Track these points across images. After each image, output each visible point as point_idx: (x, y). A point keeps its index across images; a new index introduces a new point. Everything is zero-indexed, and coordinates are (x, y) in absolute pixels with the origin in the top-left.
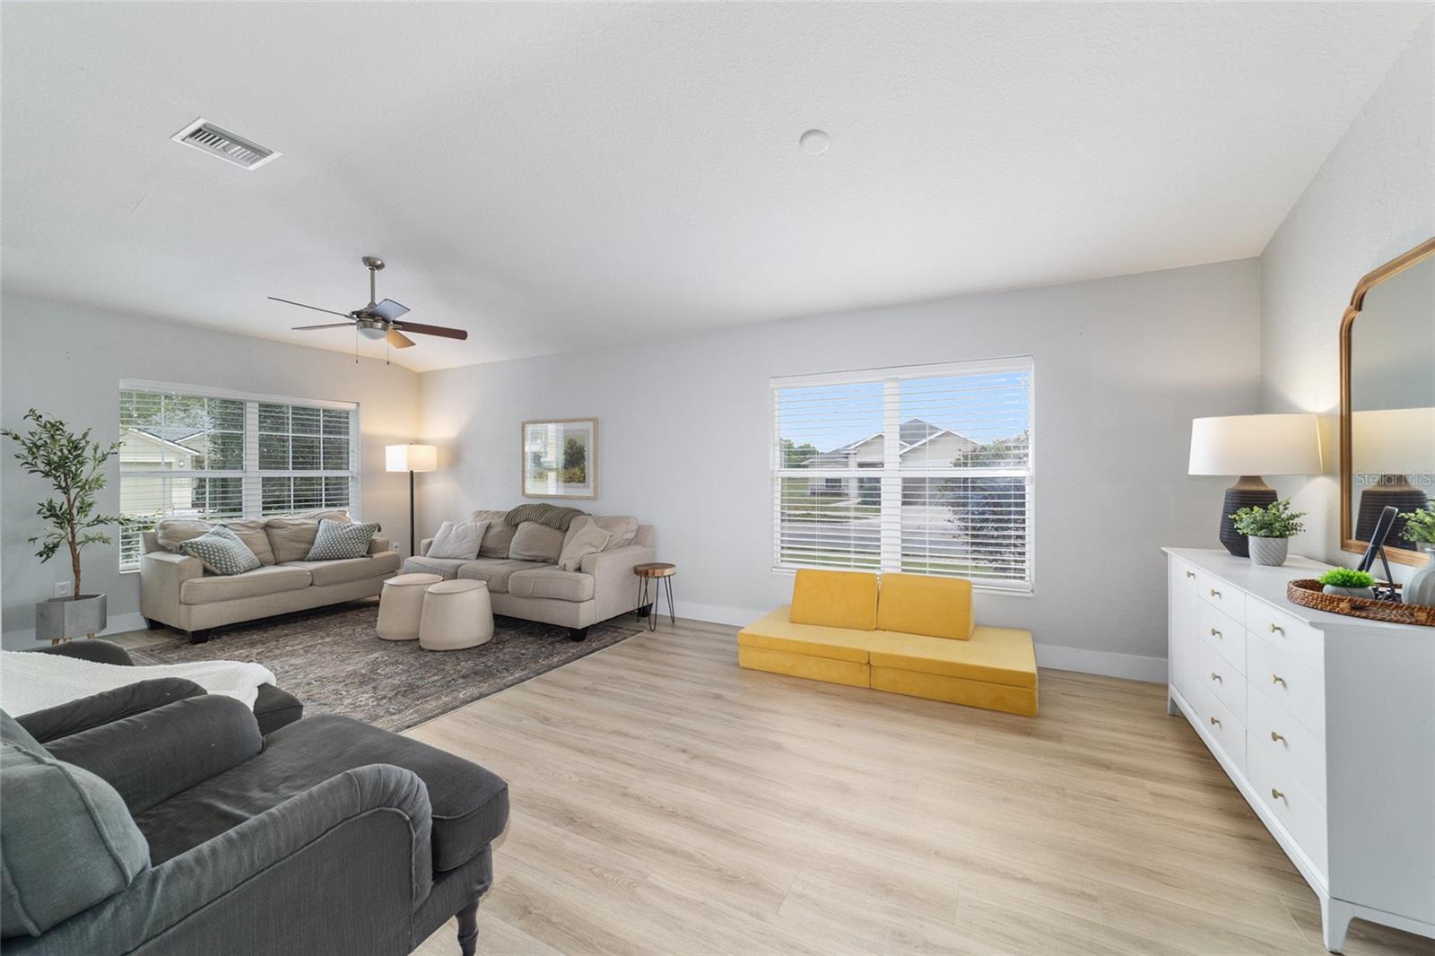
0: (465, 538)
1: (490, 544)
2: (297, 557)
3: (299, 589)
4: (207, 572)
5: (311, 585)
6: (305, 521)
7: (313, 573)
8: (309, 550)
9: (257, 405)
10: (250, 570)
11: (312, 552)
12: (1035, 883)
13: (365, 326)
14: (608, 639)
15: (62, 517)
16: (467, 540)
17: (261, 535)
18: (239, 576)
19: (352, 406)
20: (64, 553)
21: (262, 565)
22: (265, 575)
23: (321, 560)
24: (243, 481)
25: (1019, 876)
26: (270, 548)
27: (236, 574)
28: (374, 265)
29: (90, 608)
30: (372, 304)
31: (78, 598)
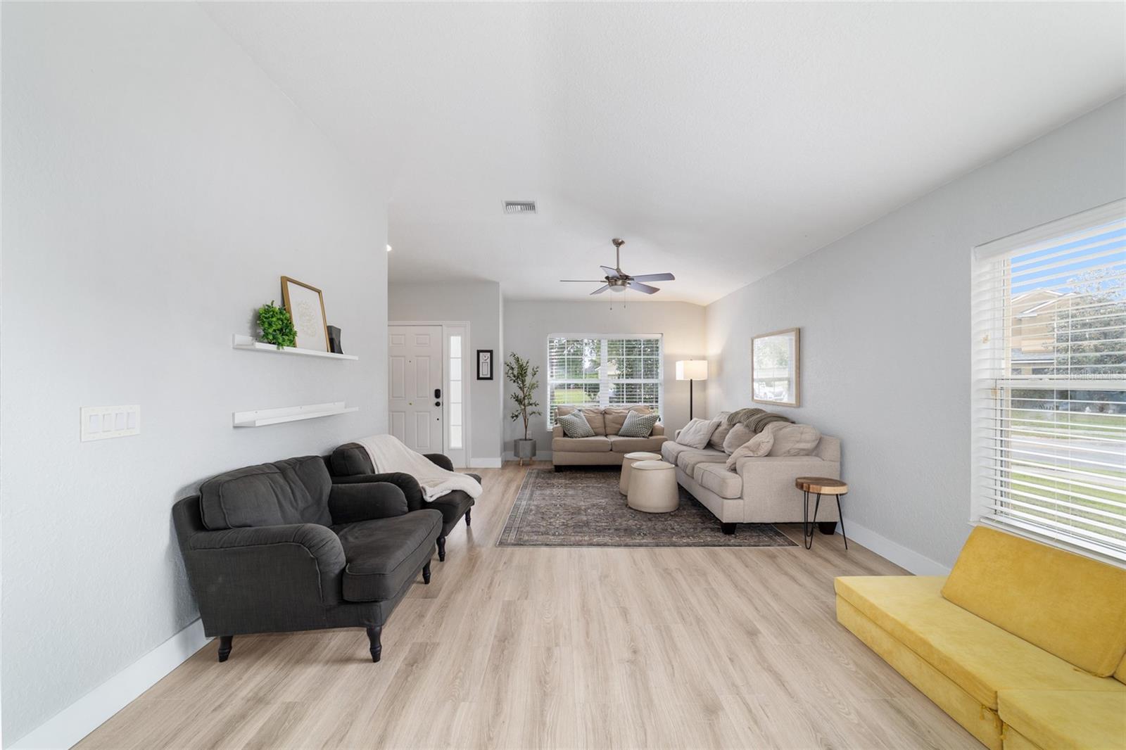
0: (699, 432)
1: (716, 439)
2: (614, 432)
3: (603, 452)
4: (565, 435)
5: (611, 450)
6: (623, 411)
7: (612, 443)
8: (621, 428)
9: (606, 341)
10: (587, 437)
11: (621, 430)
13: (612, 285)
14: (752, 541)
15: (520, 401)
16: (701, 433)
17: (600, 417)
18: (578, 439)
19: (657, 336)
20: (521, 418)
21: (597, 435)
22: (596, 441)
23: (624, 436)
26: (603, 426)
27: (576, 437)
28: (618, 243)
29: (528, 445)
30: (618, 270)
31: (526, 439)
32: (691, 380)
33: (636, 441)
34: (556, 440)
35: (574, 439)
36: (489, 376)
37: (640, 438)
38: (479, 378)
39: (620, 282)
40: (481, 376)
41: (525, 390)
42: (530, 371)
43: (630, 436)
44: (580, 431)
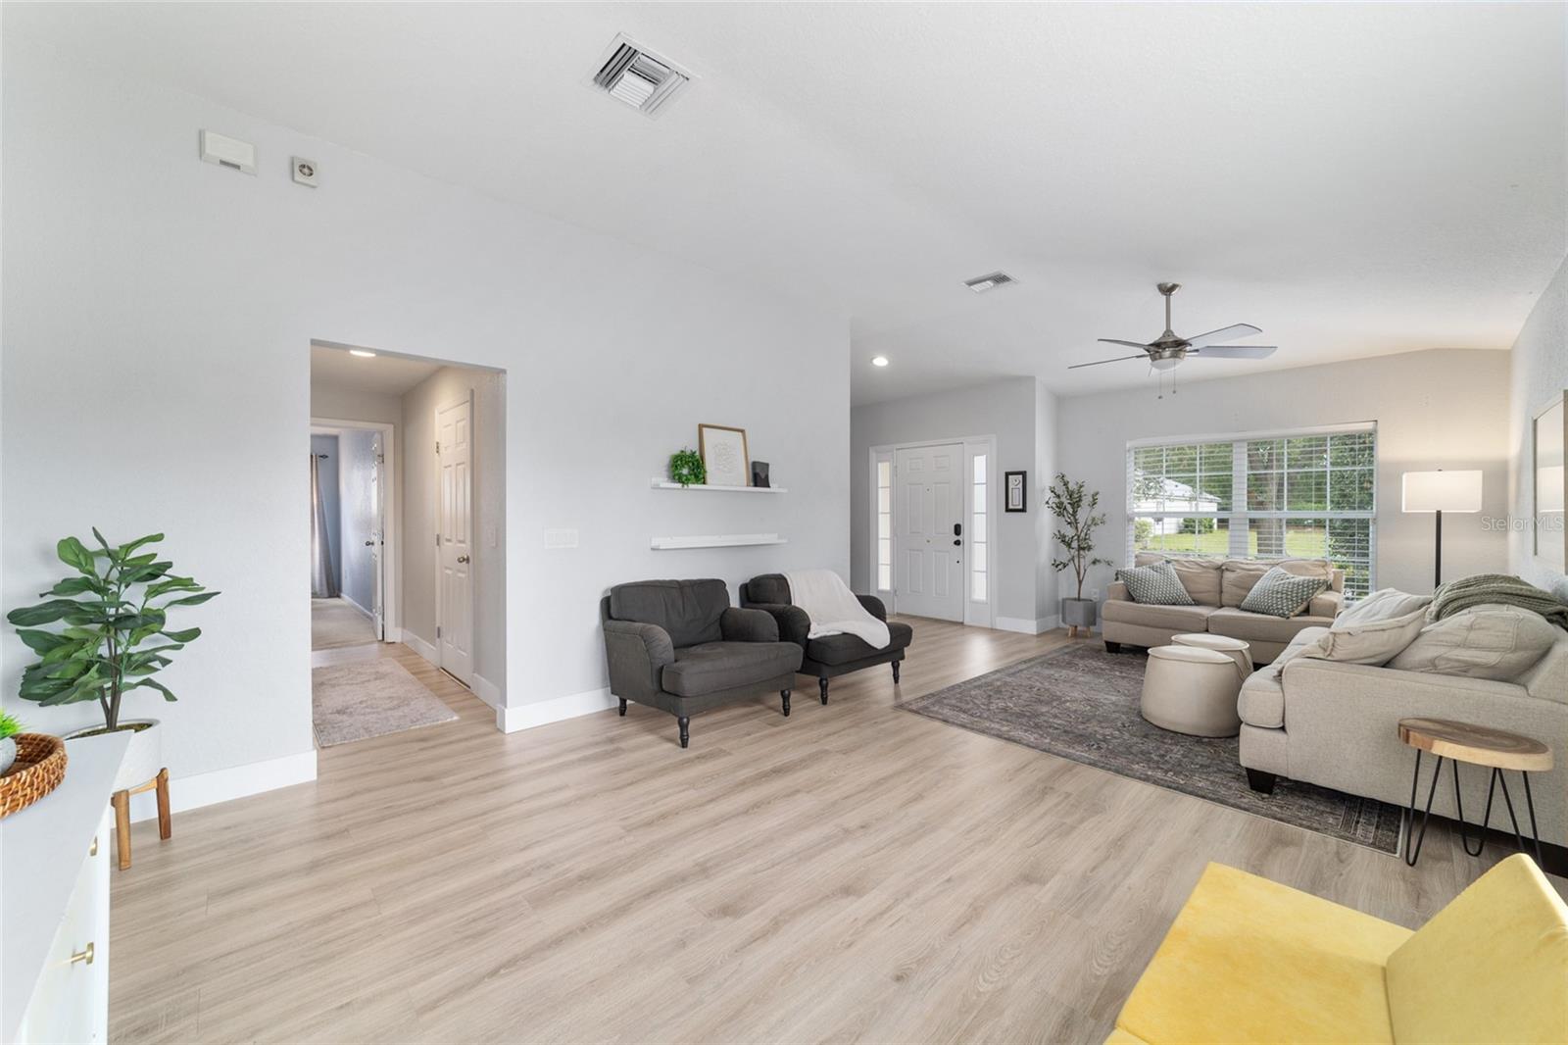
0: (1374, 615)
2: (1235, 603)
4: (1128, 597)
5: (1205, 630)
7: (1209, 619)
8: (1246, 596)
9: (1246, 445)
10: (1174, 604)
11: (1246, 599)
12: (484, 977)
17: (1214, 574)
18: (1149, 606)
21: (1198, 603)
24: (1230, 522)
25: (502, 971)
26: (1218, 588)
27: (1145, 603)
28: (1167, 290)
29: (1079, 607)
30: (1168, 332)
31: (1079, 599)
32: (1439, 514)
33: (1260, 620)
34: (1110, 604)
35: (1142, 605)
36: (1021, 507)
37: (1272, 617)
38: (1008, 510)
39: (1167, 353)
40: (1011, 507)
41: (1080, 526)
42: (1086, 501)
43: (1258, 612)
44: (1157, 594)
